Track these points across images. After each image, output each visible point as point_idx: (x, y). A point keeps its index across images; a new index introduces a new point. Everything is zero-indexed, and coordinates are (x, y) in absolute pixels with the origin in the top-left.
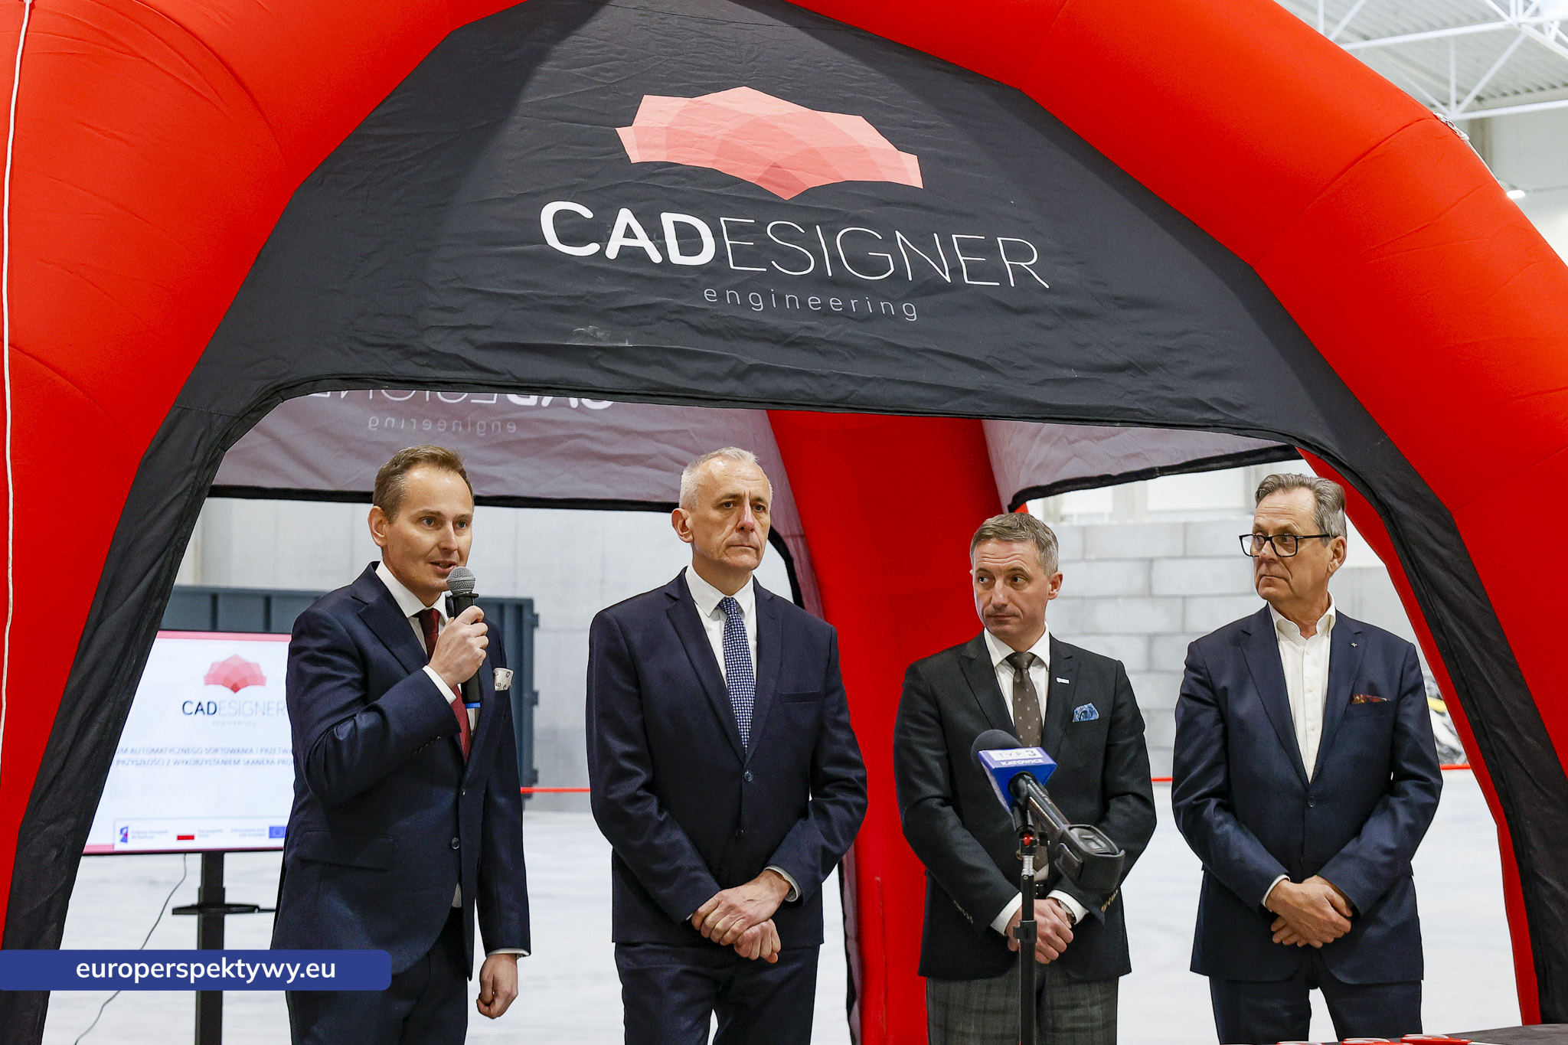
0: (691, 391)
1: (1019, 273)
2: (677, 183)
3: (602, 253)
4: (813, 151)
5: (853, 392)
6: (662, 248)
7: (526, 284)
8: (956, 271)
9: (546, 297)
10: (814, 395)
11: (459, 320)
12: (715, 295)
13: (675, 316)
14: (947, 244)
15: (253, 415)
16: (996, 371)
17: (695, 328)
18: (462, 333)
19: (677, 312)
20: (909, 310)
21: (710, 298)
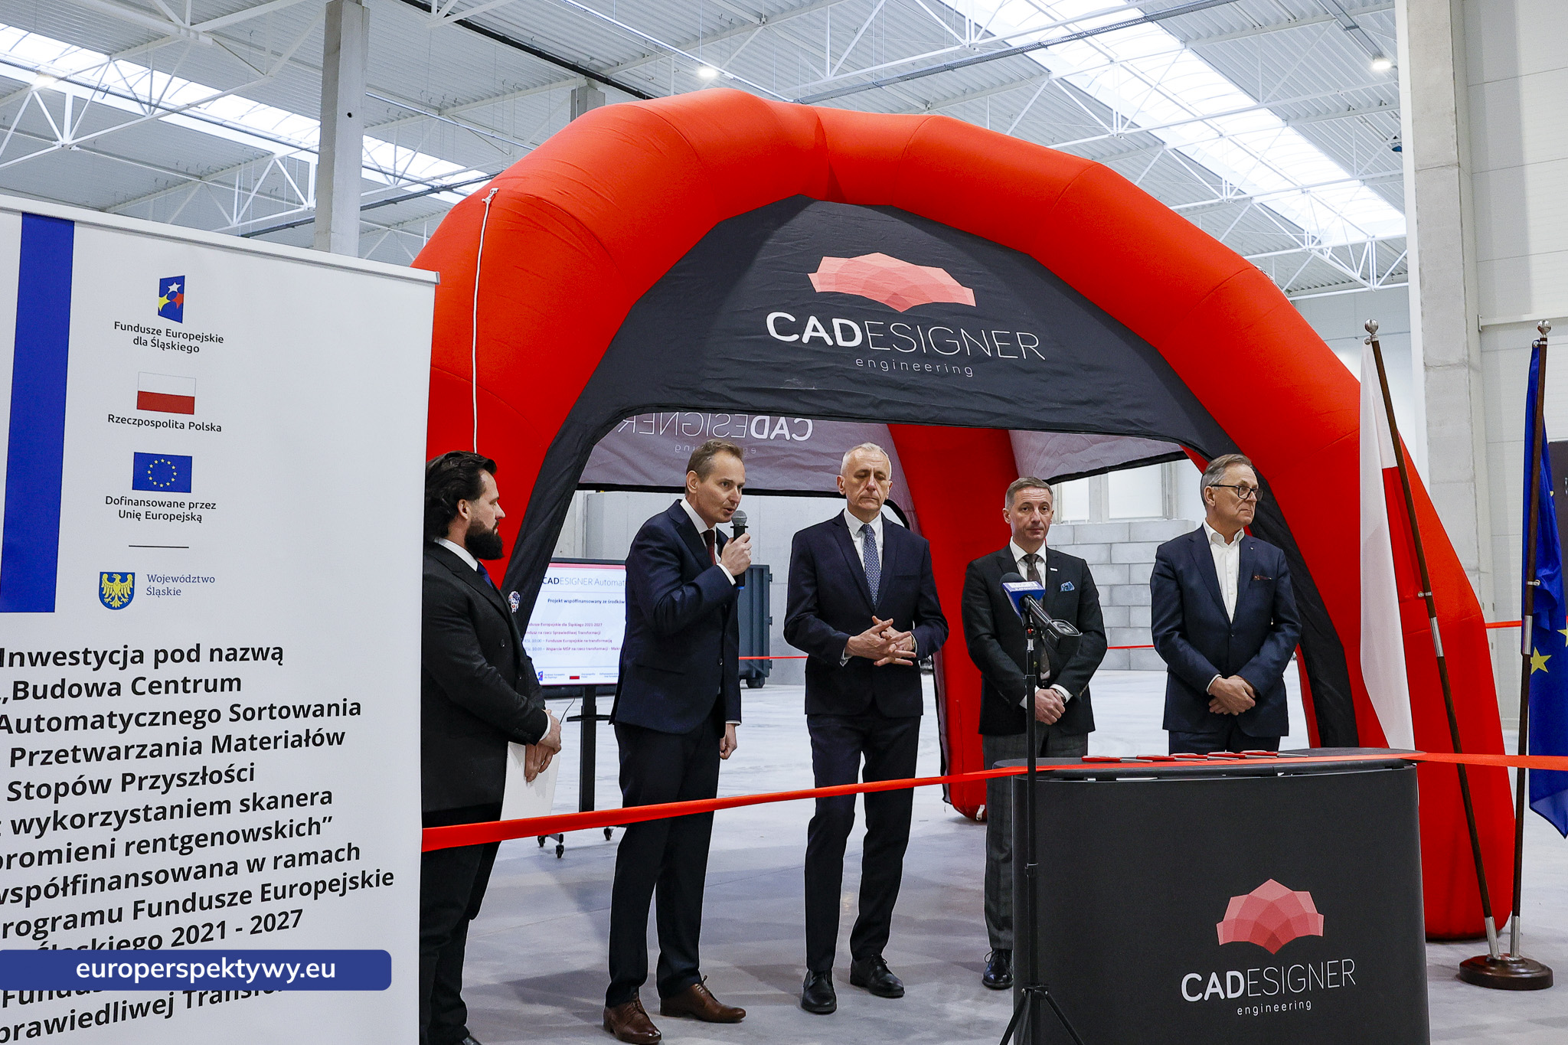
0: (848, 413)
1: (1028, 350)
2: (842, 303)
3: (800, 339)
4: (916, 287)
5: (939, 415)
6: (833, 338)
7: (760, 356)
8: (994, 350)
9: (769, 363)
10: (916, 416)
11: (722, 375)
12: (862, 362)
13: (840, 374)
14: (989, 336)
15: (609, 426)
16: (1015, 404)
17: (851, 380)
18: (724, 382)
19: (841, 371)
20: (968, 371)
21: (859, 364)
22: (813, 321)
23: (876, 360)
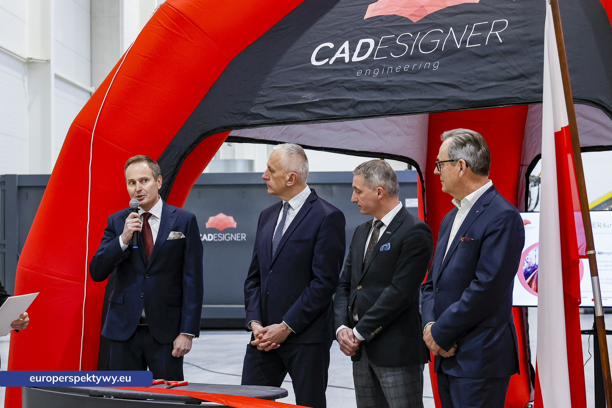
0: (334, 116)
2: (377, 24)
5: (394, 107)
6: (351, 56)
7: (294, 81)
9: (298, 85)
10: (378, 111)
11: (267, 99)
12: (361, 73)
13: (342, 85)
14: (469, 29)
17: (346, 88)
18: (265, 105)
19: (343, 83)
20: (436, 65)
21: (358, 74)
22: (346, 45)
23: (372, 68)
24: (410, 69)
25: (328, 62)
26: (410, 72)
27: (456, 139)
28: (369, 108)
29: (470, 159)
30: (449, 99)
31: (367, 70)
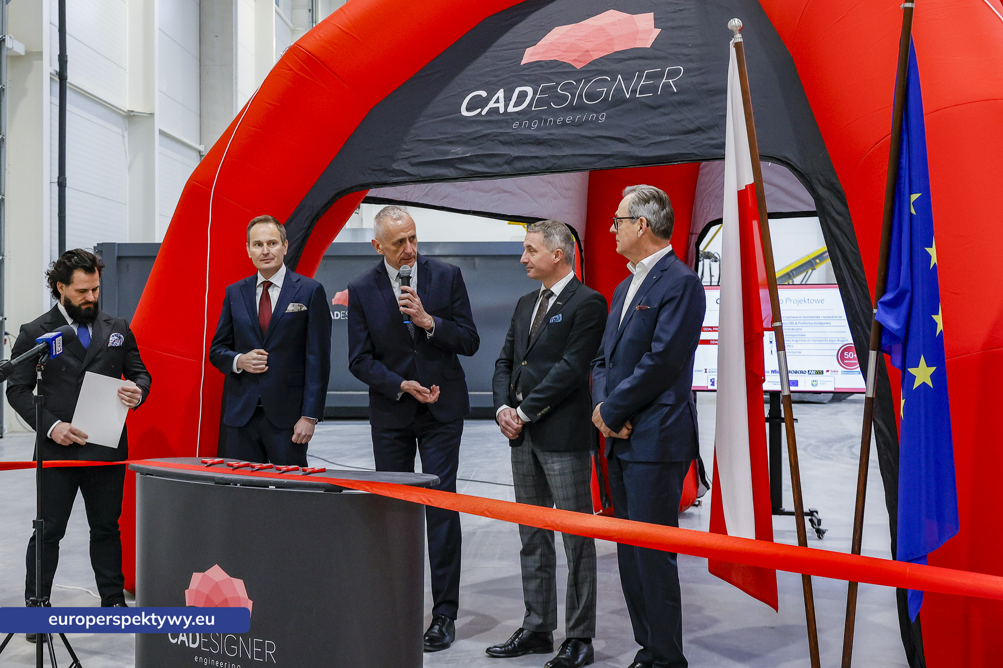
0: (488, 173)
2: (536, 70)
5: (554, 164)
6: (506, 106)
7: (442, 133)
8: (635, 91)
9: (447, 138)
10: (537, 168)
11: (410, 154)
12: (518, 125)
13: (497, 138)
14: (640, 77)
16: (629, 143)
17: (501, 142)
18: (409, 160)
19: (497, 136)
20: (603, 116)
21: (515, 126)
22: (501, 94)
23: (530, 120)
24: (573, 121)
25: (481, 112)
26: (573, 124)
27: (639, 194)
28: (527, 164)
29: (652, 218)
30: (617, 155)
31: (524, 122)
